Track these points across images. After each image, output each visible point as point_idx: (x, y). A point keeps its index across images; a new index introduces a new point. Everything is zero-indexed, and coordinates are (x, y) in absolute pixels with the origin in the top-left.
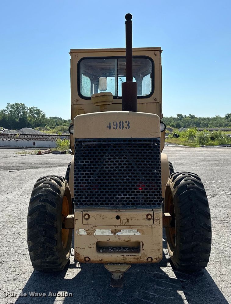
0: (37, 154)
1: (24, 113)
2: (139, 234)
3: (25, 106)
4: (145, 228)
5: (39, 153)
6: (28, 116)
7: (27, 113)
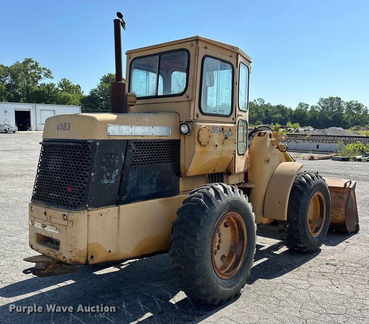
0: (309, 160)
1: (340, 109)
2: (58, 232)
3: (342, 100)
4: (61, 227)
5: (312, 158)
6: (344, 112)
7: (343, 109)
